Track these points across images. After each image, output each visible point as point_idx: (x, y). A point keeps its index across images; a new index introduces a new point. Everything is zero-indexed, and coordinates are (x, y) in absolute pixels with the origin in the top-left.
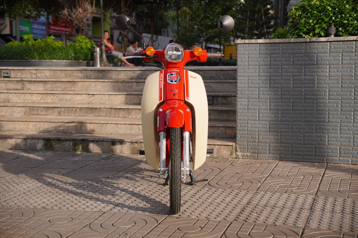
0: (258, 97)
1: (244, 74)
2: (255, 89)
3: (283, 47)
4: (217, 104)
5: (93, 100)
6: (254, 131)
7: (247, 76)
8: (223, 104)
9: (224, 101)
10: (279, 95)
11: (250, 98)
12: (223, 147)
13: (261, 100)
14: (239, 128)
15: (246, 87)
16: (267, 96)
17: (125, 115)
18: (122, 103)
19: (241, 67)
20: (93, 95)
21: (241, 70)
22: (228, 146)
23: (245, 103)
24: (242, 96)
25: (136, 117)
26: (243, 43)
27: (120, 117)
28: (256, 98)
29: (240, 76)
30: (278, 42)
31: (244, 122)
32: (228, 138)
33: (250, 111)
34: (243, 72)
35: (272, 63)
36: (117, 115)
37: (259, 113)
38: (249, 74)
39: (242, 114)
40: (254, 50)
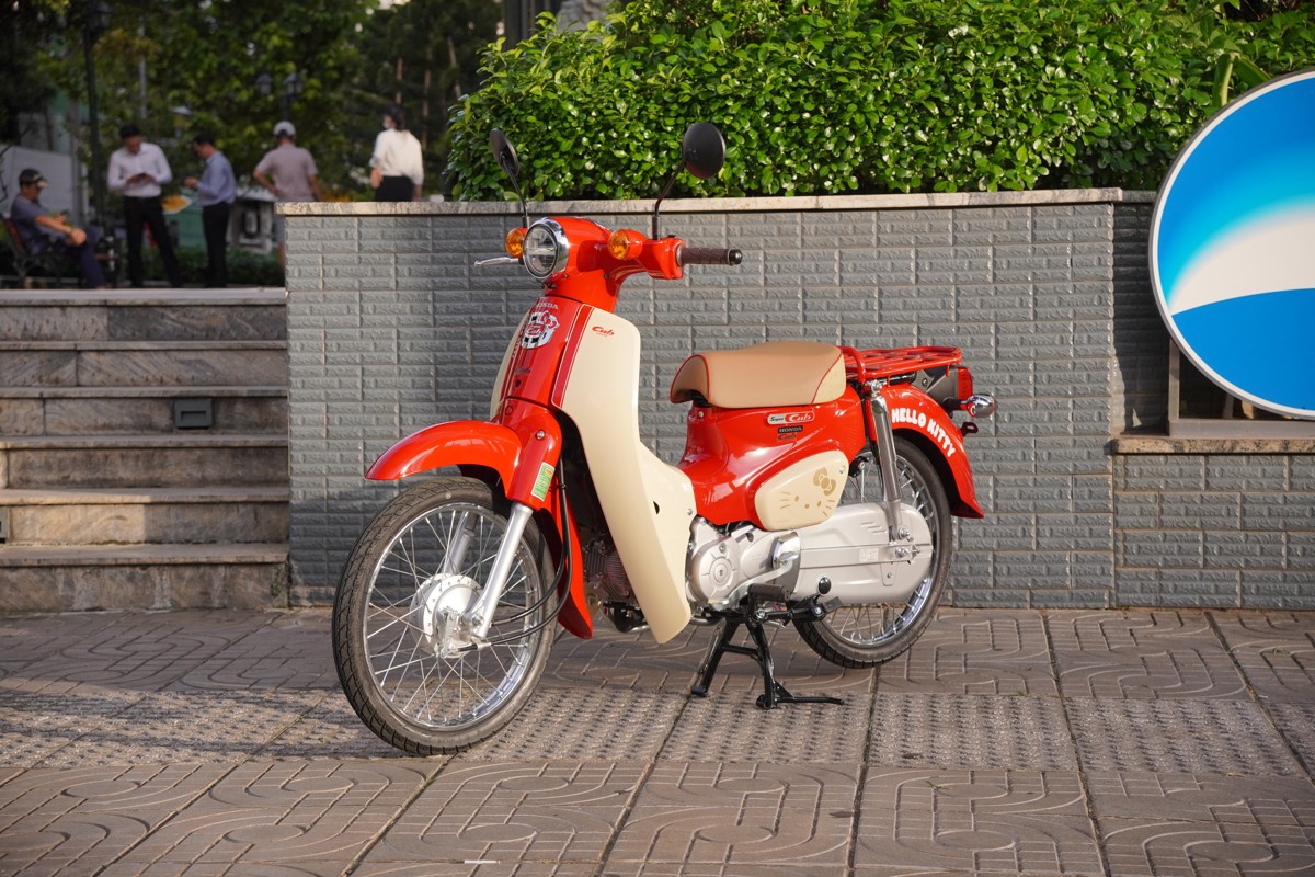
0: (359, 396)
1: (312, 318)
2: (349, 367)
3: (437, 230)
4: (230, 427)
6: (349, 511)
7: (322, 324)
8: (251, 427)
9: (254, 415)
10: (429, 387)
11: (333, 400)
12: (244, 571)
13: (373, 404)
15: (319, 363)
16: (390, 391)
19: (299, 294)
21: (301, 306)
23: (316, 416)
26: (304, 212)
28: (354, 400)
29: (299, 327)
30: (418, 211)
31: (317, 480)
32: (264, 542)
33: (337, 442)
34: (308, 311)
35: (404, 280)
37: (365, 448)
38: (327, 317)
39: (307, 453)
40: (343, 236)
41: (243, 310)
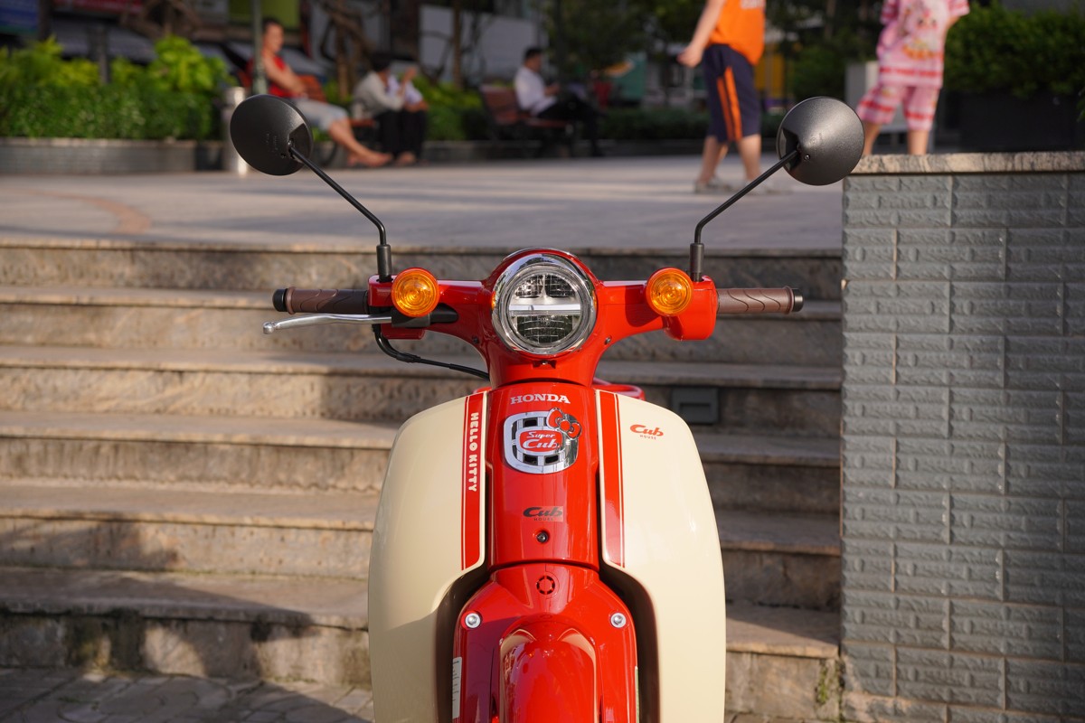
0: (944, 431)
1: (878, 318)
2: (930, 389)
3: (1076, 194)
4: (740, 424)
5: (179, 396)
6: (927, 593)
7: (893, 327)
8: (768, 427)
9: (771, 411)
10: (1053, 423)
11: (905, 435)
12: (777, 664)
13: (965, 444)
14: (854, 575)
15: (887, 382)
16: (992, 427)
17: (320, 474)
18: (309, 412)
19: (860, 284)
20: (181, 373)
21: (863, 301)
22: (802, 663)
23: (881, 456)
24: (867, 424)
25: (371, 487)
26: (875, 169)
27: (298, 484)
28: (936, 436)
29: (860, 330)
31: (881, 545)
32: (796, 607)
33: (910, 494)
34: (873, 308)
35: (1019, 267)
36: (282, 476)
37: (952, 505)
38: (901, 318)
39: (868, 508)
40: (929, 203)
41: (749, 262)
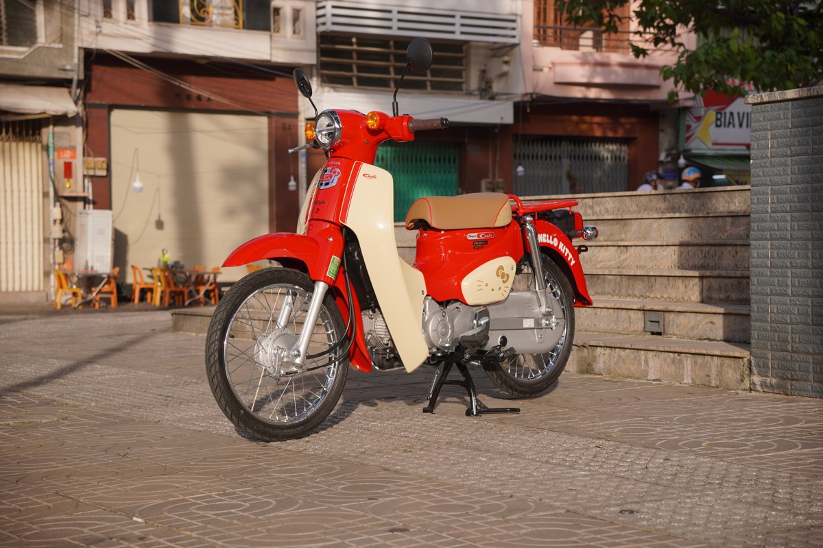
0: (789, 236)
1: (763, 179)
2: (783, 214)
5: (626, 259)
6: (781, 323)
7: (769, 183)
11: (774, 239)
13: (796, 243)
14: (755, 314)
15: (767, 212)
17: (644, 290)
18: (673, 266)
19: (757, 162)
20: (627, 246)
22: (737, 361)
23: (765, 251)
24: (759, 234)
25: (662, 297)
27: (636, 296)
28: (786, 239)
31: (765, 298)
33: (776, 270)
34: (761, 174)
35: (817, 147)
36: (630, 292)
38: (772, 178)
39: (760, 279)
40: (782, 116)
